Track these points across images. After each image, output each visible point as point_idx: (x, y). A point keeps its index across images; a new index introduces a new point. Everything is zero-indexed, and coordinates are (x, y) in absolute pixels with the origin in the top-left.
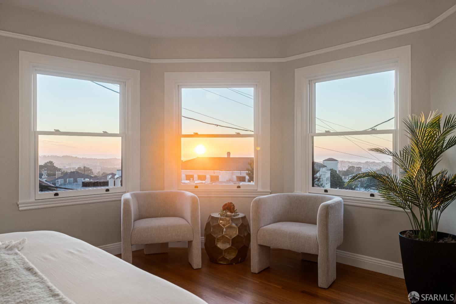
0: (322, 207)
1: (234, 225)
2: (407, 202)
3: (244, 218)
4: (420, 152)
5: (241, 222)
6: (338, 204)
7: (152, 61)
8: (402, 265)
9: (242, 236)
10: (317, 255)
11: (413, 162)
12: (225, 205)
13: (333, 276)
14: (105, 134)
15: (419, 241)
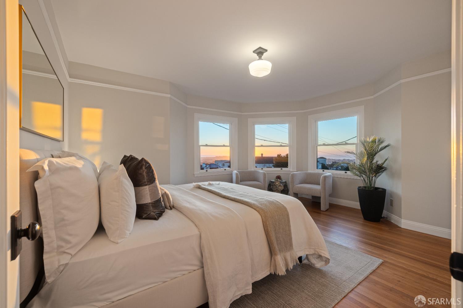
0: (323, 176)
1: (281, 185)
2: (361, 174)
3: (286, 182)
4: (367, 153)
5: (284, 183)
6: (330, 176)
7: (243, 114)
8: (359, 203)
9: (285, 189)
10: (321, 197)
11: (363, 157)
12: (277, 176)
13: (328, 207)
14: (224, 146)
15: (367, 190)
